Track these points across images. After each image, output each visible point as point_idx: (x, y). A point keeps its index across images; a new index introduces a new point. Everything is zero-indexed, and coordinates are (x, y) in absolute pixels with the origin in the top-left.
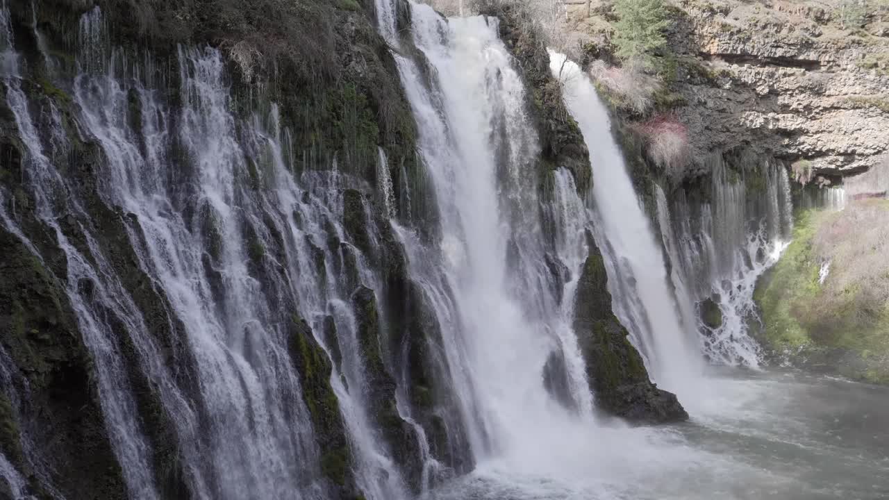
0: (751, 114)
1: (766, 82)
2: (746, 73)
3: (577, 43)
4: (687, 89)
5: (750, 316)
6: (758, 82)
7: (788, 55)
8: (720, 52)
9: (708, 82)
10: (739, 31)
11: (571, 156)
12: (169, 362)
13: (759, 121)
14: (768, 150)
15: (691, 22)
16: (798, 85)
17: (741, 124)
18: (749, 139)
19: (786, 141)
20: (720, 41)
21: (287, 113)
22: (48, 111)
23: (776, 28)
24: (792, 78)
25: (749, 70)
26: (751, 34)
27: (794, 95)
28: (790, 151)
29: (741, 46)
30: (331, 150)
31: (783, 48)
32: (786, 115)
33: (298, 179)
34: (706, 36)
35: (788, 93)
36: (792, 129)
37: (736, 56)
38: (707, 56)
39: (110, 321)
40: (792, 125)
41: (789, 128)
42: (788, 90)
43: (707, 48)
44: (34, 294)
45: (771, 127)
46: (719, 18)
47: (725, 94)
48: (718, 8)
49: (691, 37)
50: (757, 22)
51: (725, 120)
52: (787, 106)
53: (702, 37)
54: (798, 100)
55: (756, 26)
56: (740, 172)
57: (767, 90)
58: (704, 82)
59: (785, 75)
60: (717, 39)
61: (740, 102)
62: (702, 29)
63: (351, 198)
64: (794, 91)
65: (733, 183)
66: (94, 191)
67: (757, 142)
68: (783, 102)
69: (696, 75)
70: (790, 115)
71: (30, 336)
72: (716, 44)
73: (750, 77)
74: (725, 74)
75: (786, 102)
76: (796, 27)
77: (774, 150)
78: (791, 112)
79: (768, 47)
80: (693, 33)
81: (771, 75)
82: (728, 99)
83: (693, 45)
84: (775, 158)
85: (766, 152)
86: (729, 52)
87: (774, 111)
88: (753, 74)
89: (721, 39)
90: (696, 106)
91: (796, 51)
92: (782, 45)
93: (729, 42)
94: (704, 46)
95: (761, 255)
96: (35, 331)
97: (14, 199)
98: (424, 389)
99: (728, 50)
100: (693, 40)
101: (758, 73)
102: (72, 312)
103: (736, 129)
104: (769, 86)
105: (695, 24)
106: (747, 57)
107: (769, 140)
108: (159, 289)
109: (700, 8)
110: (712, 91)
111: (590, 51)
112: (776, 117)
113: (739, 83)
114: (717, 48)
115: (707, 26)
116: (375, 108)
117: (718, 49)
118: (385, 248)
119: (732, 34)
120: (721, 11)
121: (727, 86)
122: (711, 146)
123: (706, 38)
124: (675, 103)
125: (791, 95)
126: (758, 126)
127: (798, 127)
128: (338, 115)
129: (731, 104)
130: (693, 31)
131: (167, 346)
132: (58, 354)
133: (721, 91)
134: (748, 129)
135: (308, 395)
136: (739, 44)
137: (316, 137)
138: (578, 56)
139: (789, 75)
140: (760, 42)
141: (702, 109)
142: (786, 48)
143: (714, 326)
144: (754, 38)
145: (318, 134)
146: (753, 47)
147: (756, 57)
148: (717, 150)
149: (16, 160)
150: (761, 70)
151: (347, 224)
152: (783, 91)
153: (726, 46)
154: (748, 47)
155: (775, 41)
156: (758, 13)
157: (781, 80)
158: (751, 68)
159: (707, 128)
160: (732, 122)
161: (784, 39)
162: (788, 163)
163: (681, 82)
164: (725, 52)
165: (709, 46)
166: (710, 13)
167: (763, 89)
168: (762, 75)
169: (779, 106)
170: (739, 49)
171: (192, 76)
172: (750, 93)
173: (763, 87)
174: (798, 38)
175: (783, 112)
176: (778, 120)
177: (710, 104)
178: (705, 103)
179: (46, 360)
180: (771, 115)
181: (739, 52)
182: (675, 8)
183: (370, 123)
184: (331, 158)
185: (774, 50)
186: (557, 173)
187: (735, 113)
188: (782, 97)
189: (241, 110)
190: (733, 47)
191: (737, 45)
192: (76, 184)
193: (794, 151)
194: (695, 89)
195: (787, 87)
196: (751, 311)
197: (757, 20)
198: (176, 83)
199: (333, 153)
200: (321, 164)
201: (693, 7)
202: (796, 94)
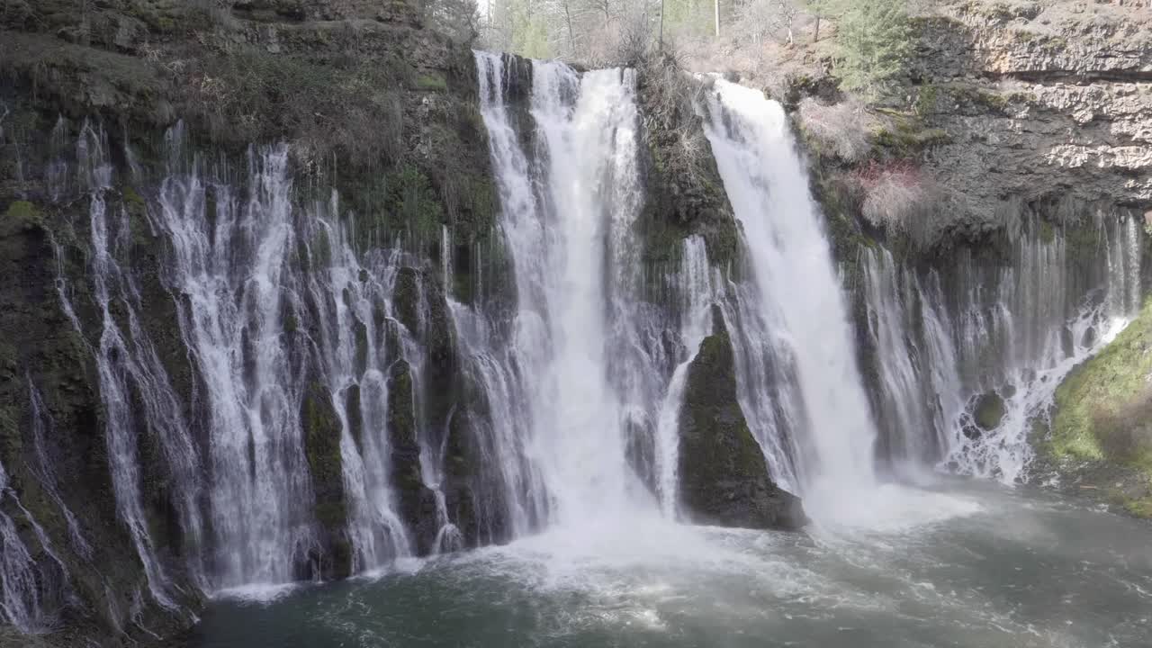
0: (1066, 150)
1: (1087, 106)
2: (1056, 95)
3: (783, 78)
4: (954, 123)
5: (1040, 417)
6: (1075, 105)
7: (1125, 66)
8: (1014, 69)
9: (990, 110)
10: (1046, 40)
11: (706, 222)
12: (187, 414)
13: (1080, 159)
14: (1104, 196)
15: (968, 33)
16: (1142, 106)
17: (1050, 163)
18: (1068, 181)
19: (1131, 183)
20: (1013, 55)
21: (347, 197)
22: (119, 216)
23: (1105, 32)
24: (1132, 98)
25: (1061, 91)
26: (1066, 41)
27: (1137, 120)
28: (1140, 197)
29: (1048, 60)
30: (395, 230)
31: (1115, 57)
32: (1125, 148)
33: (360, 259)
34: (993, 50)
35: (1127, 118)
36: (1136, 167)
37: (1040, 73)
38: (996, 76)
39: (128, 381)
40: (1135, 162)
41: (1130, 166)
42: (1126, 114)
43: (995, 66)
44: (67, 357)
45: (1101, 164)
46: (1017, 25)
47: (1018, 125)
48: (1016, 11)
49: (968, 53)
50: (1076, 25)
51: (1023, 159)
52: (1128, 136)
53: (985, 52)
54: (1144, 127)
55: (1073, 30)
56: (1060, 226)
57: (1090, 116)
58: (983, 111)
59: (1120, 94)
60: (1010, 53)
61: (1047, 133)
62: (987, 41)
63: (405, 275)
64: (1136, 114)
65: (1047, 240)
66: (155, 277)
67: (1083, 186)
68: (1120, 131)
69: (970, 103)
70: (1133, 148)
71: (62, 387)
72: (1007, 60)
73: (1062, 100)
74: (1017, 99)
75: (1125, 131)
76: (1140, 27)
77: (1113, 196)
78: (1136, 143)
79: (1092, 58)
80: (971, 49)
81: (1098, 96)
82: (1025, 131)
83: (971, 64)
84: (1119, 205)
85: (1101, 198)
86: (1028, 69)
87: (1108, 144)
88: (1067, 96)
89: (1015, 53)
90: (970, 143)
91: (1138, 60)
92: (1114, 53)
93: (1027, 55)
94: (989, 63)
95: (1089, 337)
96: (64, 384)
97: (73, 288)
98: (460, 459)
99: (1026, 66)
100: (971, 58)
101: (1075, 94)
102: (97, 371)
103: (1041, 170)
104: (1093, 111)
105: (975, 36)
106: (1058, 74)
107: (1101, 183)
108: (192, 356)
109: (984, 15)
110: (996, 122)
111: (803, 85)
112: (1109, 151)
113: (1044, 108)
114: (1008, 64)
115: (995, 37)
116: (438, 189)
117: (1010, 67)
118: (431, 324)
119: (1033, 45)
120: (1021, 15)
121: (1023, 114)
122: (1002, 193)
123: (992, 53)
124: (931, 142)
125: (1132, 121)
126: (1079, 164)
127: (1145, 164)
128: (401, 197)
129: (1031, 137)
130: (973, 45)
131: (186, 401)
132: (79, 401)
133: (1012, 121)
134: (1062, 170)
135: (310, 451)
136: (1044, 57)
137: (381, 217)
138: (782, 94)
139: (1128, 94)
140: (1078, 52)
141: (979, 146)
142: (1121, 58)
143: (987, 427)
144: (1070, 47)
145: (383, 215)
146: (1067, 59)
147: (1073, 72)
148: (1013, 197)
149: (81, 257)
150: (1079, 90)
151: (397, 301)
152: (1117, 115)
153: (1022, 62)
154: (1060, 60)
155: (1103, 50)
156: (1083, 11)
157: (1114, 100)
158: (1064, 88)
159: (992, 170)
160: (1036, 161)
161: (1117, 45)
162: (1139, 212)
163: (946, 113)
164: (1022, 70)
165: (997, 63)
166: (999, 20)
167: (1084, 115)
168: (1081, 95)
169: (1115, 137)
170: (1044, 63)
171: (261, 172)
172: (1062, 120)
173: (1084, 112)
174: (1139, 42)
175: (1123, 144)
176: (1113, 155)
177: (994, 138)
178: (984, 139)
179: (71, 405)
180: (1101, 149)
181: (1044, 68)
182: (943, 19)
183: (433, 203)
184: (395, 237)
185: (1101, 61)
186: (688, 242)
187: (1038, 149)
188: (1119, 124)
189: (301, 199)
190: (1034, 61)
191: (1041, 59)
192: (136, 272)
193: (1144, 197)
194: (968, 121)
195: (1124, 111)
196: (1043, 411)
197: (1075, 22)
198: (245, 177)
199: (397, 232)
200: (387, 243)
201: (975, 15)
202: (1140, 119)
